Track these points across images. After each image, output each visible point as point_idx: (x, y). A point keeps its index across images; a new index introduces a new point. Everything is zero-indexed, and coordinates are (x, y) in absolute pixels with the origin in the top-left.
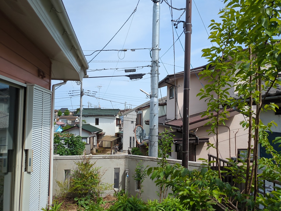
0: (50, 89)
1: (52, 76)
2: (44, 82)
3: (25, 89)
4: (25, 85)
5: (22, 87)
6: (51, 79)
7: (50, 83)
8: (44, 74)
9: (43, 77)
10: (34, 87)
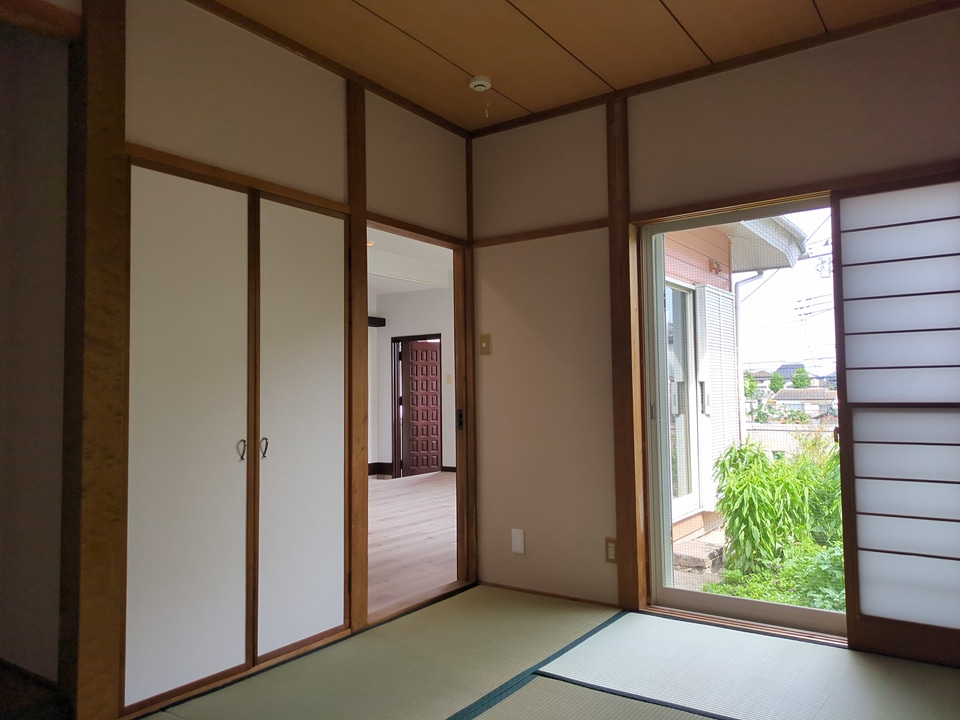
0: (730, 291)
1: (733, 269)
2: (721, 278)
3: (694, 292)
4: (693, 287)
5: (689, 290)
6: (730, 272)
7: (730, 281)
8: (718, 265)
9: (718, 271)
10: (706, 288)
